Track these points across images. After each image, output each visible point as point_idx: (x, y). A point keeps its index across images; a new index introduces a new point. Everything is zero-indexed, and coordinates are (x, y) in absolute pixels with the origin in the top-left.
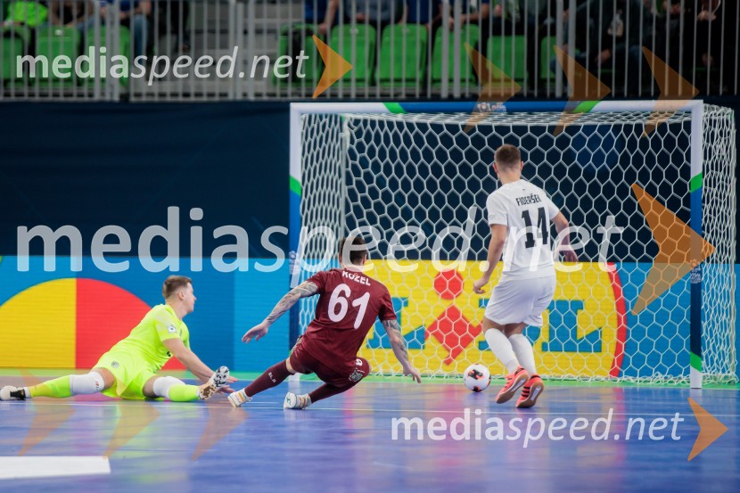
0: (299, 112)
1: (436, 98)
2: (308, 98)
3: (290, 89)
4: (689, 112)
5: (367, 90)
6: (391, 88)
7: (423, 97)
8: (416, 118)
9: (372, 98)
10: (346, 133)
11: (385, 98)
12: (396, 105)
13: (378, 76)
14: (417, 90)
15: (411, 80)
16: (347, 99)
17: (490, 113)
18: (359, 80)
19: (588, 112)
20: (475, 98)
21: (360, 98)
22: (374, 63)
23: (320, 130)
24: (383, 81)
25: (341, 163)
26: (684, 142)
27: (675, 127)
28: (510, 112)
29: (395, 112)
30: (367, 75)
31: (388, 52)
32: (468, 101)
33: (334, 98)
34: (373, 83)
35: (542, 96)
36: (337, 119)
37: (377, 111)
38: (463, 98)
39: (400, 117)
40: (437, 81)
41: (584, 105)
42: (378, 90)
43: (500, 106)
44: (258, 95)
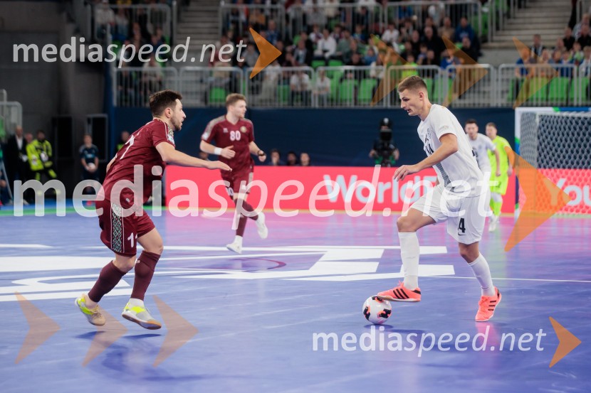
0: (519, 111)
1: (572, 106)
2: (522, 106)
5: (545, 102)
6: (554, 102)
7: (567, 106)
8: (566, 114)
9: (547, 106)
10: (538, 120)
11: (552, 106)
12: (557, 109)
13: (550, 96)
14: (564, 102)
15: (562, 99)
16: (537, 106)
18: (542, 99)
21: (542, 106)
22: (547, 92)
23: (527, 119)
24: (552, 99)
25: (535, 131)
29: (557, 111)
30: (545, 97)
31: (553, 88)
32: (585, 107)
33: (532, 106)
34: (547, 100)
36: (534, 115)
37: (549, 111)
38: (583, 106)
39: (559, 113)
40: (572, 99)
42: (549, 103)
44: (502, 104)
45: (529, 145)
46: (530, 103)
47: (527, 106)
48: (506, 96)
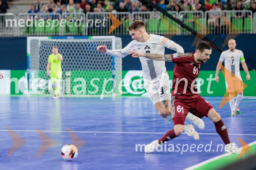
0: (29, 39)
1: (58, 36)
2: (31, 36)
3: (27, 34)
4: (111, 39)
6: (49, 34)
7: (56, 36)
8: (55, 40)
9: (45, 36)
10: (39, 43)
11: (47, 36)
12: (50, 37)
14: (54, 34)
15: (53, 32)
16: (39, 36)
17: (70, 39)
18: (42, 32)
19: (91, 38)
20: (67, 36)
21: (42, 36)
23: (34, 43)
24: (47, 32)
25: (38, 50)
26: (111, 45)
27: (109, 42)
28: (75, 38)
29: (50, 39)
30: (43, 31)
32: (65, 37)
33: (36, 36)
34: (45, 32)
35: (81, 35)
36: (37, 41)
37: (46, 39)
38: (64, 36)
39: (51, 40)
40: (58, 32)
41: (90, 37)
42: (46, 34)
43: (72, 37)
44: (20, 35)
45: (34, 57)
46: (35, 34)
47: (34, 36)
48: (22, 30)
